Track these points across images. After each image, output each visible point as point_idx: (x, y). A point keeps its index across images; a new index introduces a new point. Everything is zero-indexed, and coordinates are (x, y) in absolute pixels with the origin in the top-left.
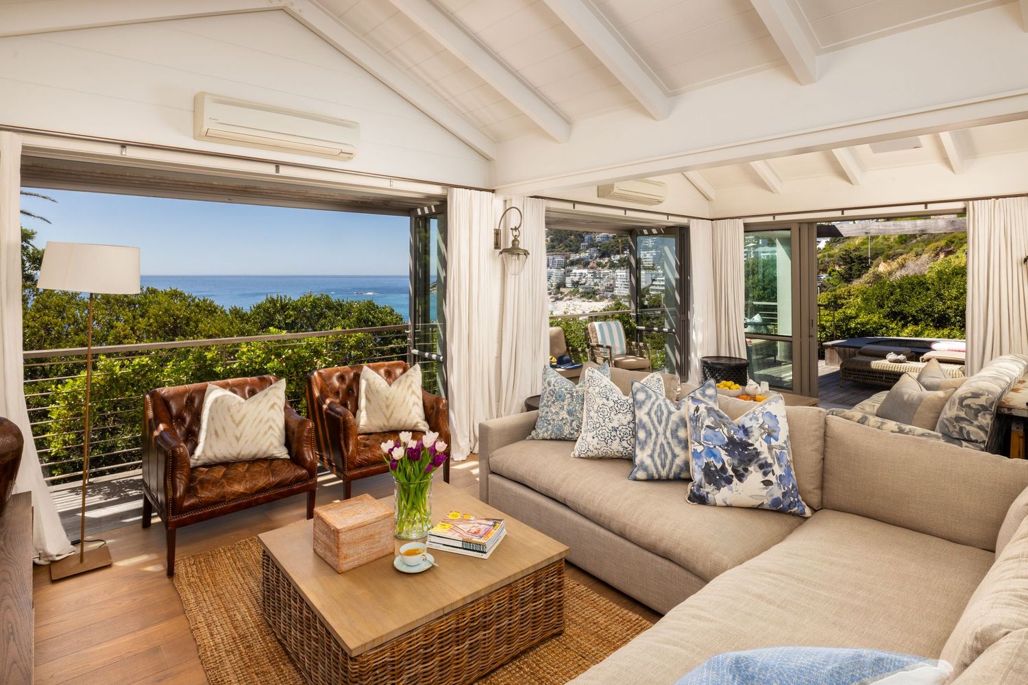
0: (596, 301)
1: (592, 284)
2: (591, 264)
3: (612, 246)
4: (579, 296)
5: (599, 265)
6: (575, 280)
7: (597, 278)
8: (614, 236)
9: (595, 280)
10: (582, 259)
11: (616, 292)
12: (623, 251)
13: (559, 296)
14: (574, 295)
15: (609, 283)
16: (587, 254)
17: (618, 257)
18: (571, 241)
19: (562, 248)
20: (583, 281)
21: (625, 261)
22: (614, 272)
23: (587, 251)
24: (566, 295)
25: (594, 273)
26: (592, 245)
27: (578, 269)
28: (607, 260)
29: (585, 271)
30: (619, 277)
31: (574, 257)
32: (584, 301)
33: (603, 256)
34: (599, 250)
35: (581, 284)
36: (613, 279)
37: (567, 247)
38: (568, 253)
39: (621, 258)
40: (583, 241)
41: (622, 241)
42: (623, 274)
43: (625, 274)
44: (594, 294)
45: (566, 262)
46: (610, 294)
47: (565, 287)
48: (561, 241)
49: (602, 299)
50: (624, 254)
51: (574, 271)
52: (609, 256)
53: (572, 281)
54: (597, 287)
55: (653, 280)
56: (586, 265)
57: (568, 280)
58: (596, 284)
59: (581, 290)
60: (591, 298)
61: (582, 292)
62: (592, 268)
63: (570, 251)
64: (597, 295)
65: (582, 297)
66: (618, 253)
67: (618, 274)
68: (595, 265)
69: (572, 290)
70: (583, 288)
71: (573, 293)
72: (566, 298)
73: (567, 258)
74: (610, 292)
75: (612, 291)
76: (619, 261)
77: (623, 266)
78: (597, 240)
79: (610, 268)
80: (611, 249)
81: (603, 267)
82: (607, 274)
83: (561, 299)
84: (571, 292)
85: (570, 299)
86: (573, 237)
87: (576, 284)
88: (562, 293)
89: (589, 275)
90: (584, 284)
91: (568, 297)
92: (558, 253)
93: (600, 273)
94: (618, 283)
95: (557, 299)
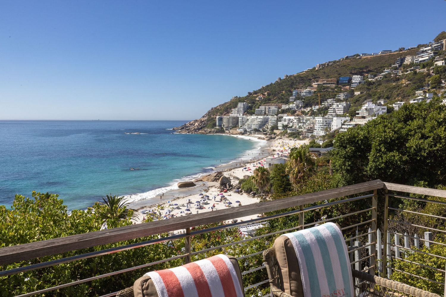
0: (300, 139)
1: (297, 127)
2: (297, 113)
3: (313, 99)
4: (287, 136)
5: (303, 113)
6: (285, 124)
7: (301, 123)
8: (315, 91)
9: (300, 124)
10: (291, 109)
11: (315, 133)
12: (321, 102)
13: (273, 136)
14: (284, 135)
15: (310, 126)
16: (294, 105)
17: (317, 107)
18: (283, 95)
19: (276, 100)
20: (291, 124)
21: (322, 110)
22: (314, 118)
23: (295, 102)
24: (278, 136)
25: (299, 119)
26: (298, 97)
27: (288, 116)
28: (309, 109)
29: (292, 118)
30: (317, 122)
31: (284, 107)
32: (291, 140)
33: (306, 106)
34: (303, 102)
35: (289, 127)
36: (313, 123)
37: (279, 99)
38: (280, 104)
39: (320, 108)
40: (292, 95)
41: (320, 95)
42: (320, 120)
43: (321, 119)
44: (298, 134)
45: (278, 111)
46: (310, 135)
47: (277, 129)
48: (275, 95)
49: (304, 138)
50: (322, 105)
51: (284, 118)
52: (311, 107)
53: (283, 125)
54: (301, 130)
55: (343, 124)
56: (293, 113)
57: (280, 124)
58: (300, 127)
59: (289, 131)
60: (296, 137)
61: (290, 133)
62: (298, 115)
63: (281, 102)
64: (300, 135)
65: (289, 136)
66: (317, 104)
67: (317, 120)
68: (300, 113)
69: (282, 131)
70: (290, 130)
71: (283, 134)
72: (277, 138)
73: (279, 108)
74: (311, 133)
75: (312, 133)
76: (318, 110)
77: (321, 114)
78: (302, 94)
79: (311, 115)
80: (312, 101)
81: (306, 114)
82: (309, 120)
83: (274, 138)
84: (281, 133)
85: (280, 139)
86: (284, 92)
87: (285, 127)
88: (275, 134)
89: (295, 121)
90: (291, 127)
91: (279, 137)
92: (273, 104)
93: (303, 119)
94: (317, 127)
95: (271, 138)
